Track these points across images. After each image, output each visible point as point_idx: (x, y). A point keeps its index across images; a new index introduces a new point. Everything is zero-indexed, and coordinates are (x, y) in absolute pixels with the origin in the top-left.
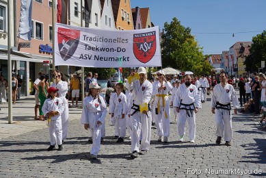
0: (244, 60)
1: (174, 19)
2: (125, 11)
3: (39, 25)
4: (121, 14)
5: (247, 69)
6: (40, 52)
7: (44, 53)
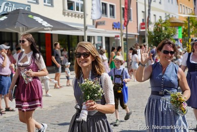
3: (112, 6)
6: (113, 28)
7: (116, 29)
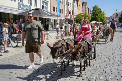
0: (118, 18)
1: (96, 5)
2: (80, 3)
4: (79, 4)
5: (119, 22)
